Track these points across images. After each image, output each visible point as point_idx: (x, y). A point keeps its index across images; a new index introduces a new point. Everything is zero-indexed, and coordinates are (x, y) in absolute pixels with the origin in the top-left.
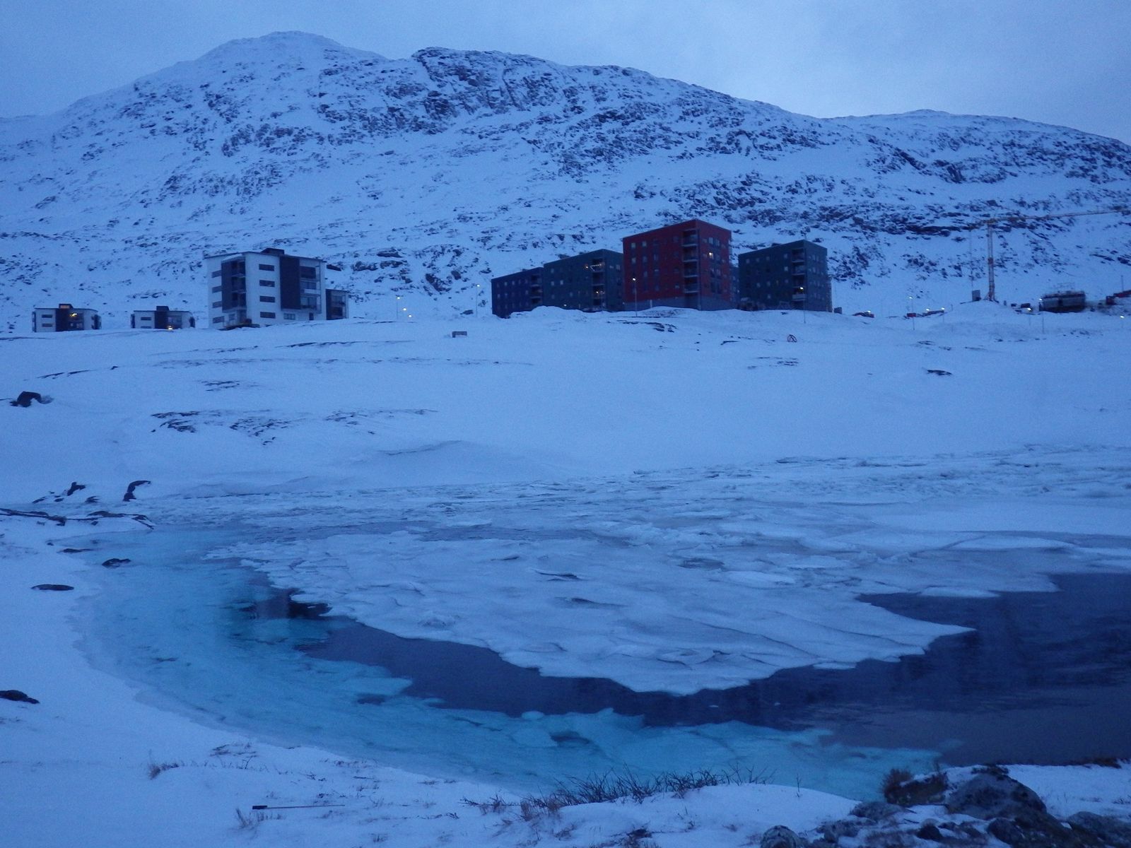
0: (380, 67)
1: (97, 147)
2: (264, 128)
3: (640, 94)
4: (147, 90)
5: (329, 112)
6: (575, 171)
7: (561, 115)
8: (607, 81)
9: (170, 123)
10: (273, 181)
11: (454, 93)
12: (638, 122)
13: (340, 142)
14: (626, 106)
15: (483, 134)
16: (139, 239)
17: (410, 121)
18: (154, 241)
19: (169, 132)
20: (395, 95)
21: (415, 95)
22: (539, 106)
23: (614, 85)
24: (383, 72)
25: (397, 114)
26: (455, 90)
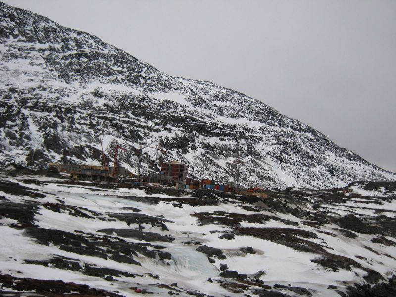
3: (98, 49)
6: (66, 77)
7: (61, 49)
8: (83, 38)
12: (96, 61)
14: (91, 53)
15: (21, 49)
22: (50, 42)
23: (87, 42)
26: (8, 25)
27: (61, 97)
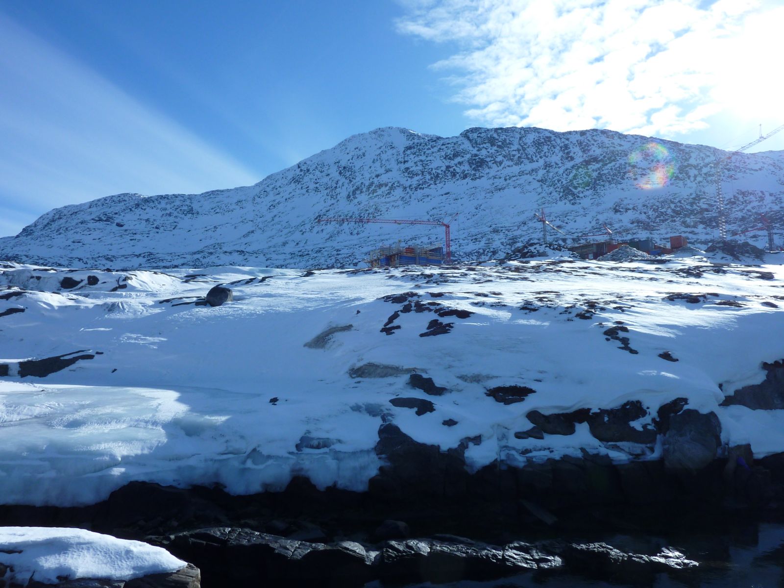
0: (441, 142)
1: (277, 201)
2: (372, 183)
3: (613, 145)
4: (304, 168)
5: (410, 171)
6: (571, 197)
7: (559, 162)
8: (589, 138)
9: (317, 185)
10: (376, 214)
11: (488, 154)
12: (613, 163)
13: (416, 189)
14: (604, 154)
15: (508, 177)
16: (299, 252)
17: (459, 174)
18: (306, 253)
19: (317, 190)
20: (450, 159)
21: (463, 157)
22: (544, 158)
23: (595, 141)
24: (443, 145)
25: (451, 170)
26: (488, 152)
27: (565, 224)
